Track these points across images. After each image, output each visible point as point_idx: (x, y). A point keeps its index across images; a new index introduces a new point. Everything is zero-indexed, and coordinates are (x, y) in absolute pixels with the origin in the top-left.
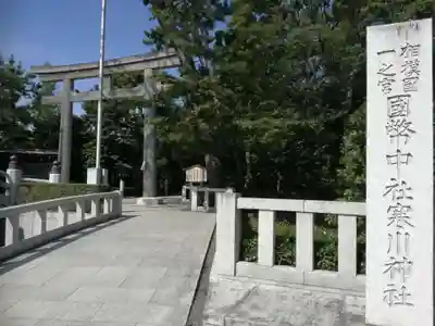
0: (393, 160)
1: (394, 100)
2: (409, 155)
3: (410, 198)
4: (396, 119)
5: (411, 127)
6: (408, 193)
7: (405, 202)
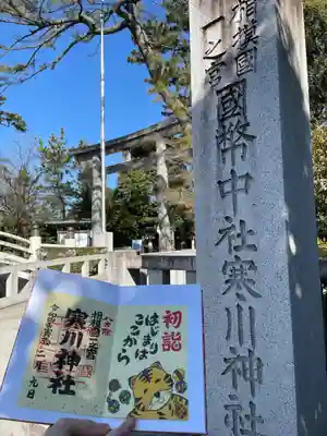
0: (227, 187)
1: (224, 93)
2: (247, 176)
3: (253, 248)
4: (227, 123)
5: (249, 131)
6: (250, 240)
7: (245, 255)
